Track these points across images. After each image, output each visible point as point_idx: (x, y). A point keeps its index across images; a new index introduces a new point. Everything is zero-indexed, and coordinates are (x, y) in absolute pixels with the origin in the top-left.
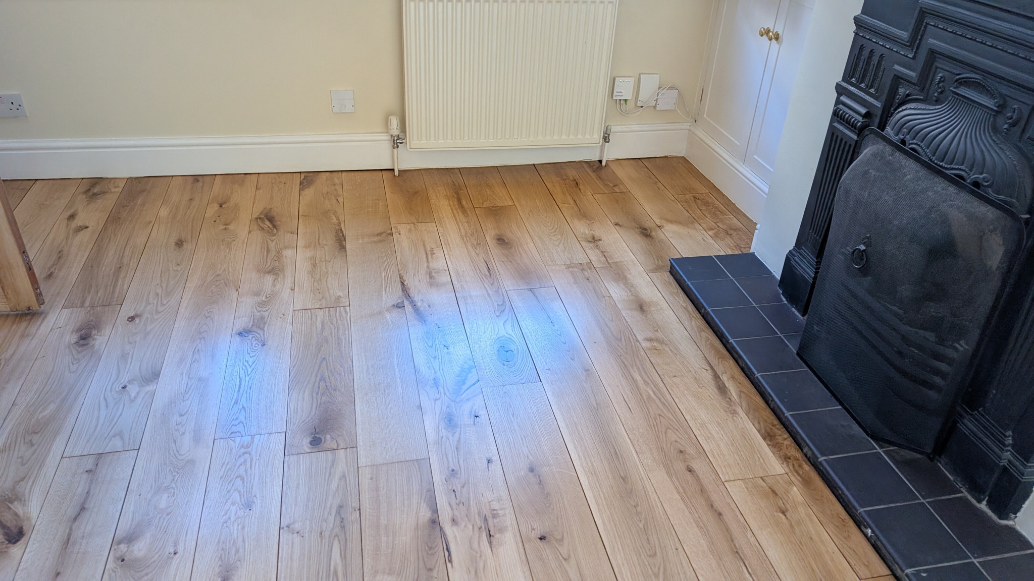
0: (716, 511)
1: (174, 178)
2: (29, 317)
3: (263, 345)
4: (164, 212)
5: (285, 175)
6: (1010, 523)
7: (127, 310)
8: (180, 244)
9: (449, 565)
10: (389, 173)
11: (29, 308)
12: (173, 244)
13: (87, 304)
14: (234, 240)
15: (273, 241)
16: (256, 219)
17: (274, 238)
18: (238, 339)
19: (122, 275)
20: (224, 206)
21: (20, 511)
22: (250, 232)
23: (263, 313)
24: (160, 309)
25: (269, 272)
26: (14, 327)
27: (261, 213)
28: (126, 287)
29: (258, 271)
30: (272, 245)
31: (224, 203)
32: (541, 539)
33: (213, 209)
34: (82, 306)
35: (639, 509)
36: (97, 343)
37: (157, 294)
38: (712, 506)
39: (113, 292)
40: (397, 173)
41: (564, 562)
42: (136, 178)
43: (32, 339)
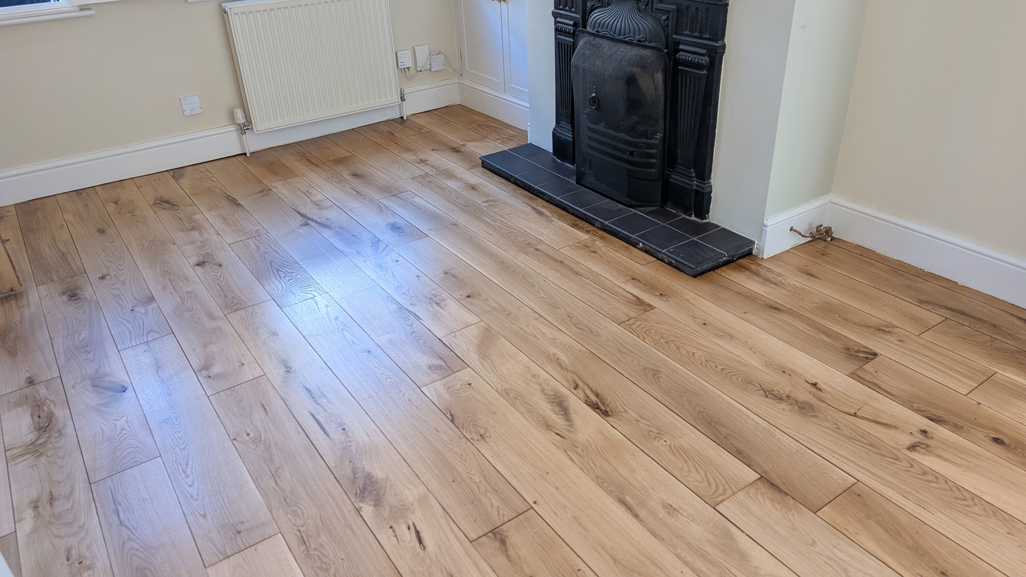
0: (559, 261)
1: (57, 196)
2: (13, 297)
3: (220, 266)
4: (69, 217)
5: (154, 175)
6: (708, 221)
7: (94, 276)
8: (101, 231)
9: (421, 321)
10: (242, 157)
11: (12, 289)
12: (97, 233)
13: (56, 279)
14: (147, 220)
15: (179, 213)
16: (154, 204)
17: (179, 211)
18: (198, 267)
19: (70, 259)
20: (118, 203)
21: (113, 379)
22: (156, 213)
23: (207, 251)
24: (121, 268)
25: (191, 230)
26: (6, 305)
27: (155, 200)
28: (79, 263)
29: (182, 231)
30: (181, 215)
31: (118, 201)
32: (468, 297)
33: (111, 208)
34: (52, 280)
35: (516, 272)
36: (87, 296)
37: (111, 261)
38: (556, 260)
39: (72, 269)
40: (248, 155)
41: (486, 302)
42: (22, 203)
43: (29, 307)
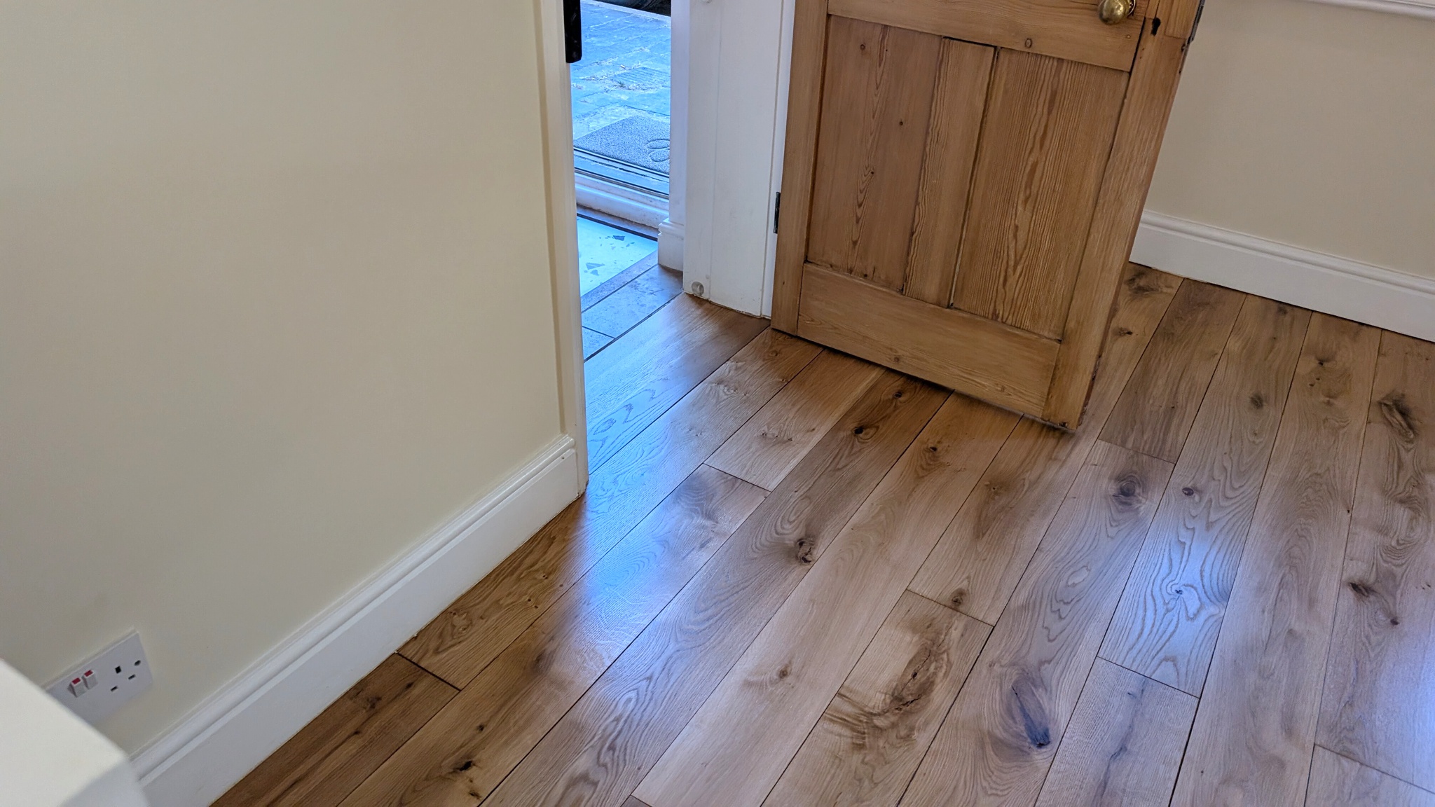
1: (1249, 296)
2: (1057, 434)
3: (1394, 622)
4: (1234, 345)
5: (1427, 344)
7: (1182, 478)
8: (1257, 402)
11: (1065, 423)
12: (1249, 400)
13: (1130, 445)
14: (1344, 427)
15: (1408, 451)
16: (1380, 403)
17: (1410, 446)
18: (1350, 593)
19: (1175, 421)
20: (1326, 365)
21: (1046, 705)
22: (1369, 423)
23: (1393, 567)
24: (1230, 493)
25: (1402, 502)
26: (1040, 441)
27: (1387, 397)
28: (1181, 439)
29: (1384, 492)
30: (1407, 457)
31: (1328, 360)
33: (1307, 366)
34: (1123, 444)
36: (1142, 508)
37: (1225, 469)
39: (1164, 442)
42: (1195, 281)
43: (1061, 467)
